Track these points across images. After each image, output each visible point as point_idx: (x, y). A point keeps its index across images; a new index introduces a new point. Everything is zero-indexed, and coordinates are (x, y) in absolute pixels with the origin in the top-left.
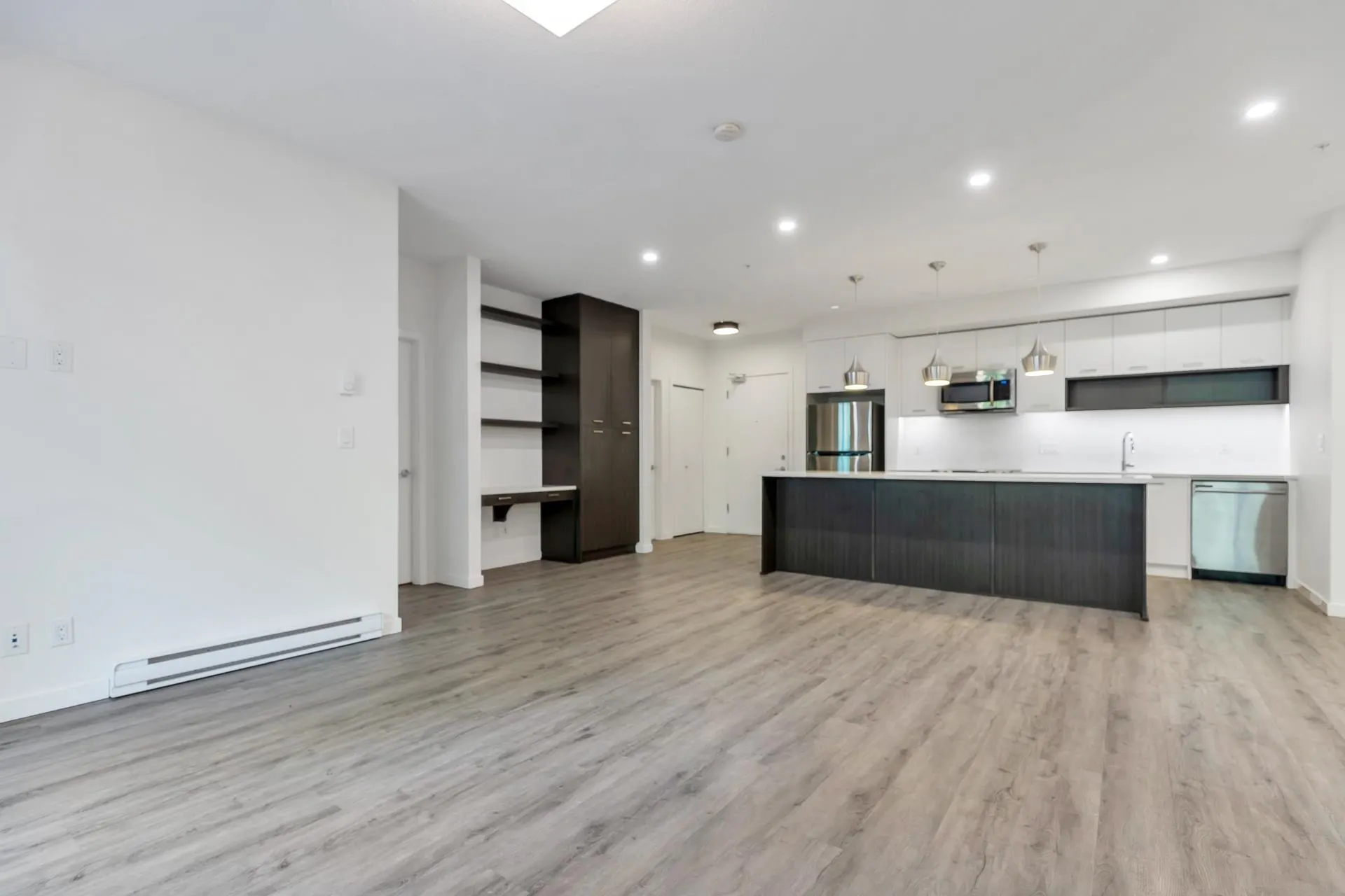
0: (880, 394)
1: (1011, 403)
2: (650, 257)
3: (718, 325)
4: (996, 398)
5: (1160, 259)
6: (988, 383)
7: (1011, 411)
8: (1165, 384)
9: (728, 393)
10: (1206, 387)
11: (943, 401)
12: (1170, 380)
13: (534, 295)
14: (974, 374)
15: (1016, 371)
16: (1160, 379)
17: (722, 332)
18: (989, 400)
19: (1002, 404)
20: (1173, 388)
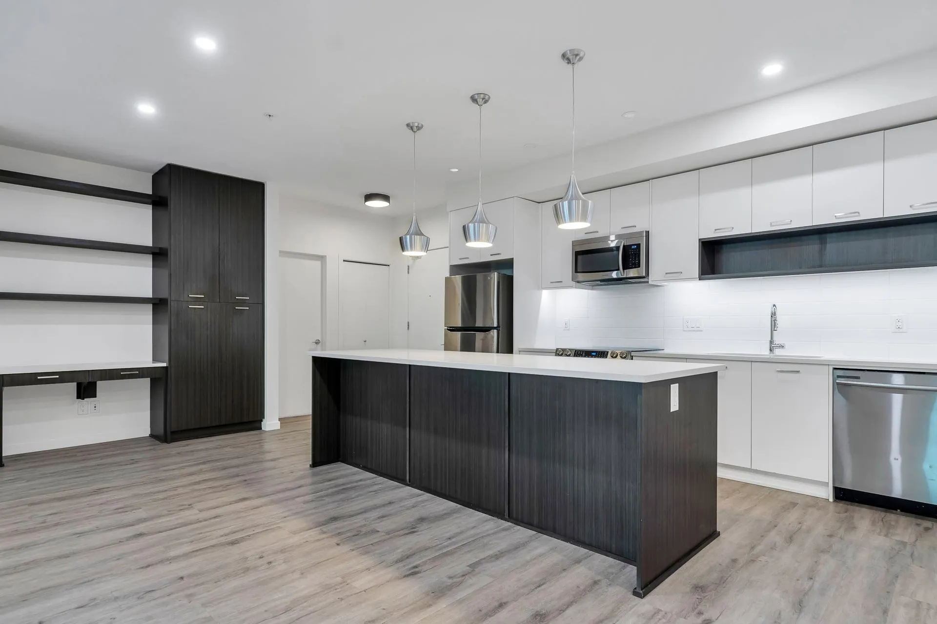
0: (508, 264)
1: (642, 271)
2: (146, 109)
3: (369, 197)
4: (625, 267)
5: (772, 69)
6: (618, 248)
7: (642, 279)
8: (823, 243)
9: (408, 267)
10: (874, 243)
11: (576, 271)
12: (830, 237)
13: (140, 169)
14: (607, 238)
15: (648, 233)
16: (816, 237)
17: (377, 204)
18: (618, 270)
19: (632, 273)
20: (834, 247)
